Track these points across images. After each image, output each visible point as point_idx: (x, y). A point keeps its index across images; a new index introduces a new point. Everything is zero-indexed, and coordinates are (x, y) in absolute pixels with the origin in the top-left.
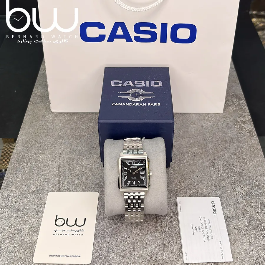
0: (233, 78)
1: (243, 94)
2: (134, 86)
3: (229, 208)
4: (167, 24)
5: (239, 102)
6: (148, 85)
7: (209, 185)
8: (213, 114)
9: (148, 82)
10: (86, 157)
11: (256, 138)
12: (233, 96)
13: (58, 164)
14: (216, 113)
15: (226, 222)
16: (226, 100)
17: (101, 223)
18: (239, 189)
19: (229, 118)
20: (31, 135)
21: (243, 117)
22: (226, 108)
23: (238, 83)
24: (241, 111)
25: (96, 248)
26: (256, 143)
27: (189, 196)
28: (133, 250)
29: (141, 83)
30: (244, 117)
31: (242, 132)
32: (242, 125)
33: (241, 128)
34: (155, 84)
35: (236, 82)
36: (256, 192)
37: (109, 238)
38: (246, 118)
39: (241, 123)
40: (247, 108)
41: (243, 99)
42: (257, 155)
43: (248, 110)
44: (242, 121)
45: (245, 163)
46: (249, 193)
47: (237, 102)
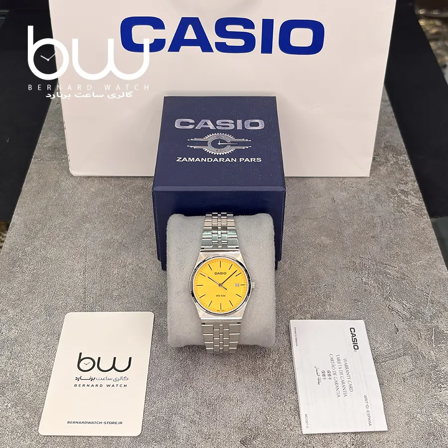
0: (386, 118)
1: (403, 144)
2: (216, 128)
4: (273, 20)
5: (397, 158)
6: (239, 127)
8: (352, 179)
9: (239, 122)
11: (427, 220)
12: (387, 148)
14: (358, 177)
15: (375, 363)
16: (374, 155)
17: (157, 366)
22: (374, 168)
23: (395, 125)
25: (149, 408)
27: (312, 318)
28: (214, 411)
29: (228, 123)
34: (252, 124)
35: (391, 125)
37: (172, 391)
39: (400, 194)
40: (411, 169)
41: (404, 154)
42: (429, 249)
43: (413, 173)
44: (403, 192)
45: (407, 262)
46: (416, 314)
47: (394, 159)
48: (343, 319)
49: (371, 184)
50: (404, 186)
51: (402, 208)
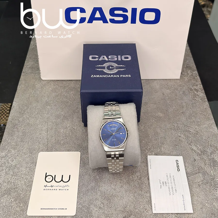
2: (108, 60)
3: (187, 165)
10: (69, 121)
11: (207, 104)
13: (46, 127)
18: (195, 148)
19: (185, 86)
24: (194, 81)
26: (207, 108)
29: (114, 57)
30: (197, 85)
31: (196, 98)
32: (196, 92)
33: (195, 95)
34: (125, 58)
36: (209, 151)
38: (199, 87)
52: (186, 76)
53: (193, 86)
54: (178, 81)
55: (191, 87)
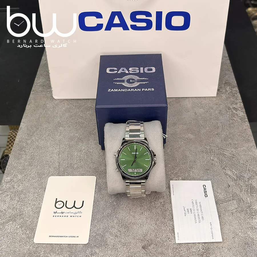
0: (226, 67)
1: (235, 81)
3: (219, 191)
4: (162, 12)
5: (232, 89)
7: (201, 169)
8: (206, 102)
9: (142, 69)
10: (84, 144)
11: (248, 124)
12: (226, 84)
13: (58, 150)
15: (216, 204)
18: (229, 173)
19: (221, 105)
20: (33, 122)
21: (236, 104)
22: (219, 95)
23: (231, 71)
24: (233, 99)
26: (247, 129)
27: (182, 180)
28: (128, 230)
29: (136, 69)
32: (234, 112)
33: (233, 115)
35: (229, 71)
36: (246, 176)
37: (106, 219)
38: (238, 105)
39: (233, 110)
40: (239, 95)
41: (235, 87)
42: (248, 141)
43: (241, 98)
44: (234, 108)
45: (236, 148)
46: (240, 177)
47: (230, 90)
48: (199, 180)
49: (217, 105)
50: (235, 105)
51: (234, 118)
52: (224, 93)
53: (231, 105)
54: (215, 99)
55: (229, 105)
